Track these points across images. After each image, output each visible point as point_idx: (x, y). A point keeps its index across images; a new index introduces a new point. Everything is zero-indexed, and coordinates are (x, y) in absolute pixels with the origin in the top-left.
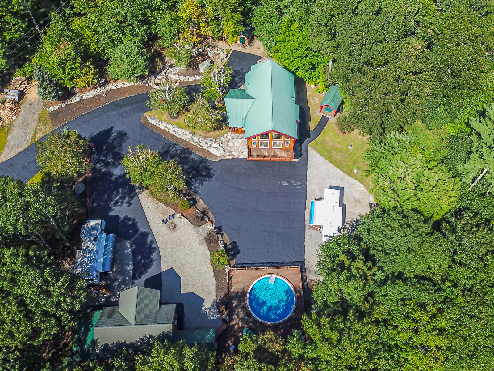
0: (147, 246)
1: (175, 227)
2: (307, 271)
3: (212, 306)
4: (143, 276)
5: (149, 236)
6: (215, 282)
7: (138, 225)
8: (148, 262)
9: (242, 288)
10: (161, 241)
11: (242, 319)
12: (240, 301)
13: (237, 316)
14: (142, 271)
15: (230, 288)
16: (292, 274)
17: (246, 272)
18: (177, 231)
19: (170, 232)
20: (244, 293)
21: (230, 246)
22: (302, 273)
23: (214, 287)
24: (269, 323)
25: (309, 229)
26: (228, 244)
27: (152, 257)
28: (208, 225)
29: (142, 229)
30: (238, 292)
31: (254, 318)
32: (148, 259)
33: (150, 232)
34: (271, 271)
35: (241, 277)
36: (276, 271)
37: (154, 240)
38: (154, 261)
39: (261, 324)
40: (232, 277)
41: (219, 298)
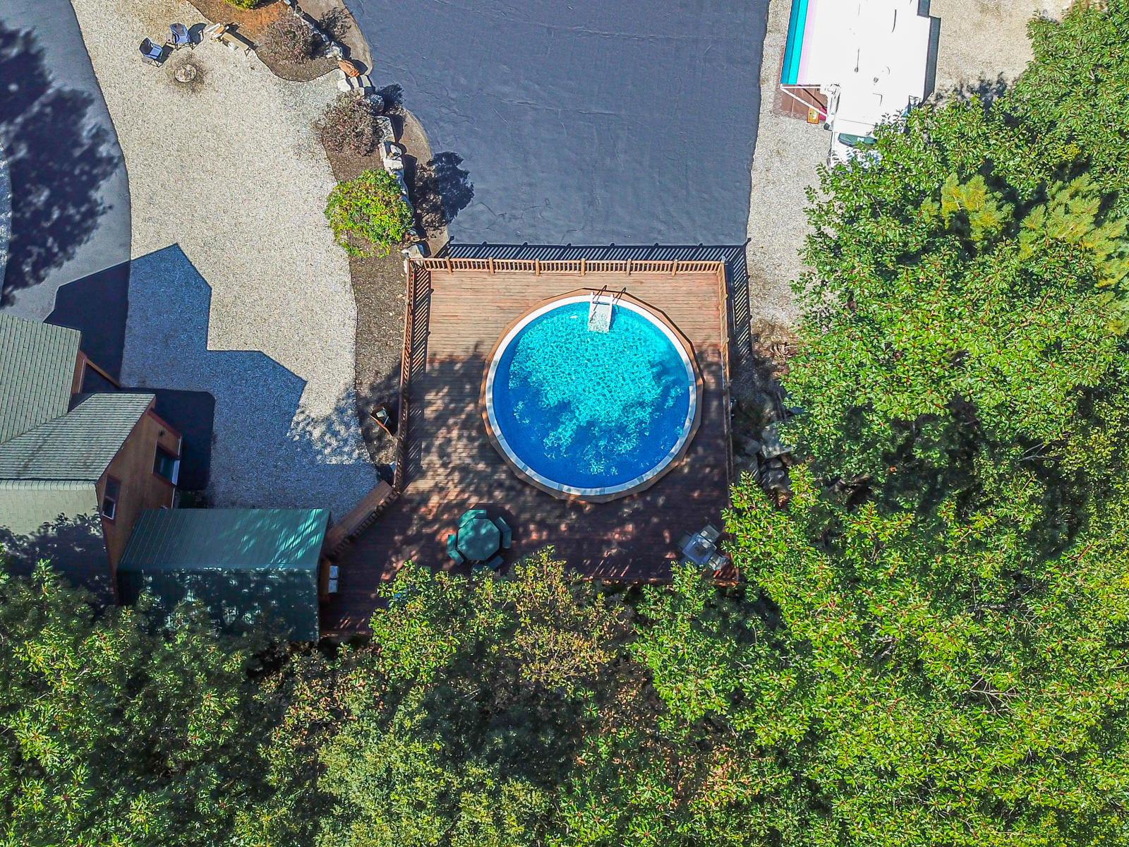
0: (77, 153)
1: (196, 79)
2: (754, 288)
3: (340, 411)
4: (53, 271)
5: (90, 110)
6: (354, 313)
7: (47, 62)
8: (78, 217)
9: (472, 342)
10: (135, 133)
11: (464, 469)
12: (458, 398)
13: (441, 457)
14: (49, 250)
15: (417, 342)
16: (689, 293)
17: (490, 279)
18: (207, 94)
19: (177, 97)
20: (476, 364)
21: (432, 172)
22: (731, 292)
23: (351, 332)
24: (575, 492)
25: (775, 112)
26: (422, 161)
27: (96, 195)
28: (338, 77)
29: (60, 80)
30: (452, 361)
31: (512, 472)
32: (77, 205)
33: (95, 95)
34: (597, 279)
35: (468, 295)
36: (617, 279)
37: (106, 126)
38: (104, 212)
39: (543, 495)
40: (428, 296)
41: (368, 379)
